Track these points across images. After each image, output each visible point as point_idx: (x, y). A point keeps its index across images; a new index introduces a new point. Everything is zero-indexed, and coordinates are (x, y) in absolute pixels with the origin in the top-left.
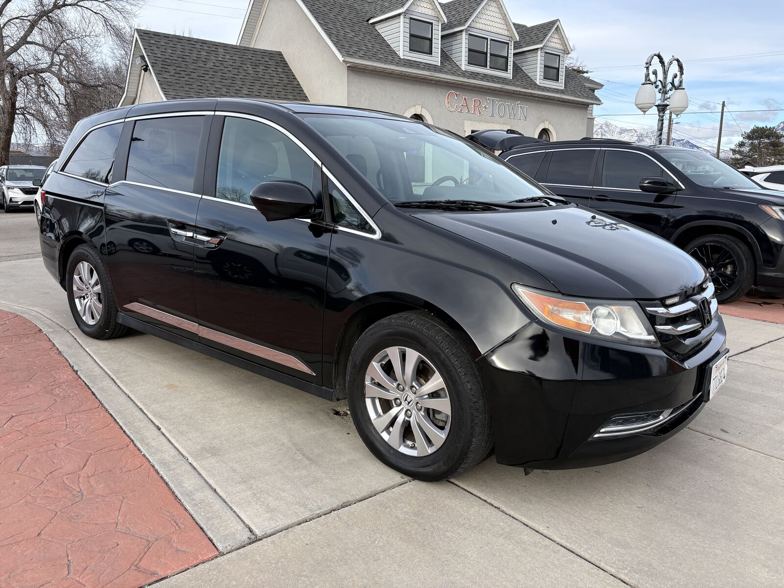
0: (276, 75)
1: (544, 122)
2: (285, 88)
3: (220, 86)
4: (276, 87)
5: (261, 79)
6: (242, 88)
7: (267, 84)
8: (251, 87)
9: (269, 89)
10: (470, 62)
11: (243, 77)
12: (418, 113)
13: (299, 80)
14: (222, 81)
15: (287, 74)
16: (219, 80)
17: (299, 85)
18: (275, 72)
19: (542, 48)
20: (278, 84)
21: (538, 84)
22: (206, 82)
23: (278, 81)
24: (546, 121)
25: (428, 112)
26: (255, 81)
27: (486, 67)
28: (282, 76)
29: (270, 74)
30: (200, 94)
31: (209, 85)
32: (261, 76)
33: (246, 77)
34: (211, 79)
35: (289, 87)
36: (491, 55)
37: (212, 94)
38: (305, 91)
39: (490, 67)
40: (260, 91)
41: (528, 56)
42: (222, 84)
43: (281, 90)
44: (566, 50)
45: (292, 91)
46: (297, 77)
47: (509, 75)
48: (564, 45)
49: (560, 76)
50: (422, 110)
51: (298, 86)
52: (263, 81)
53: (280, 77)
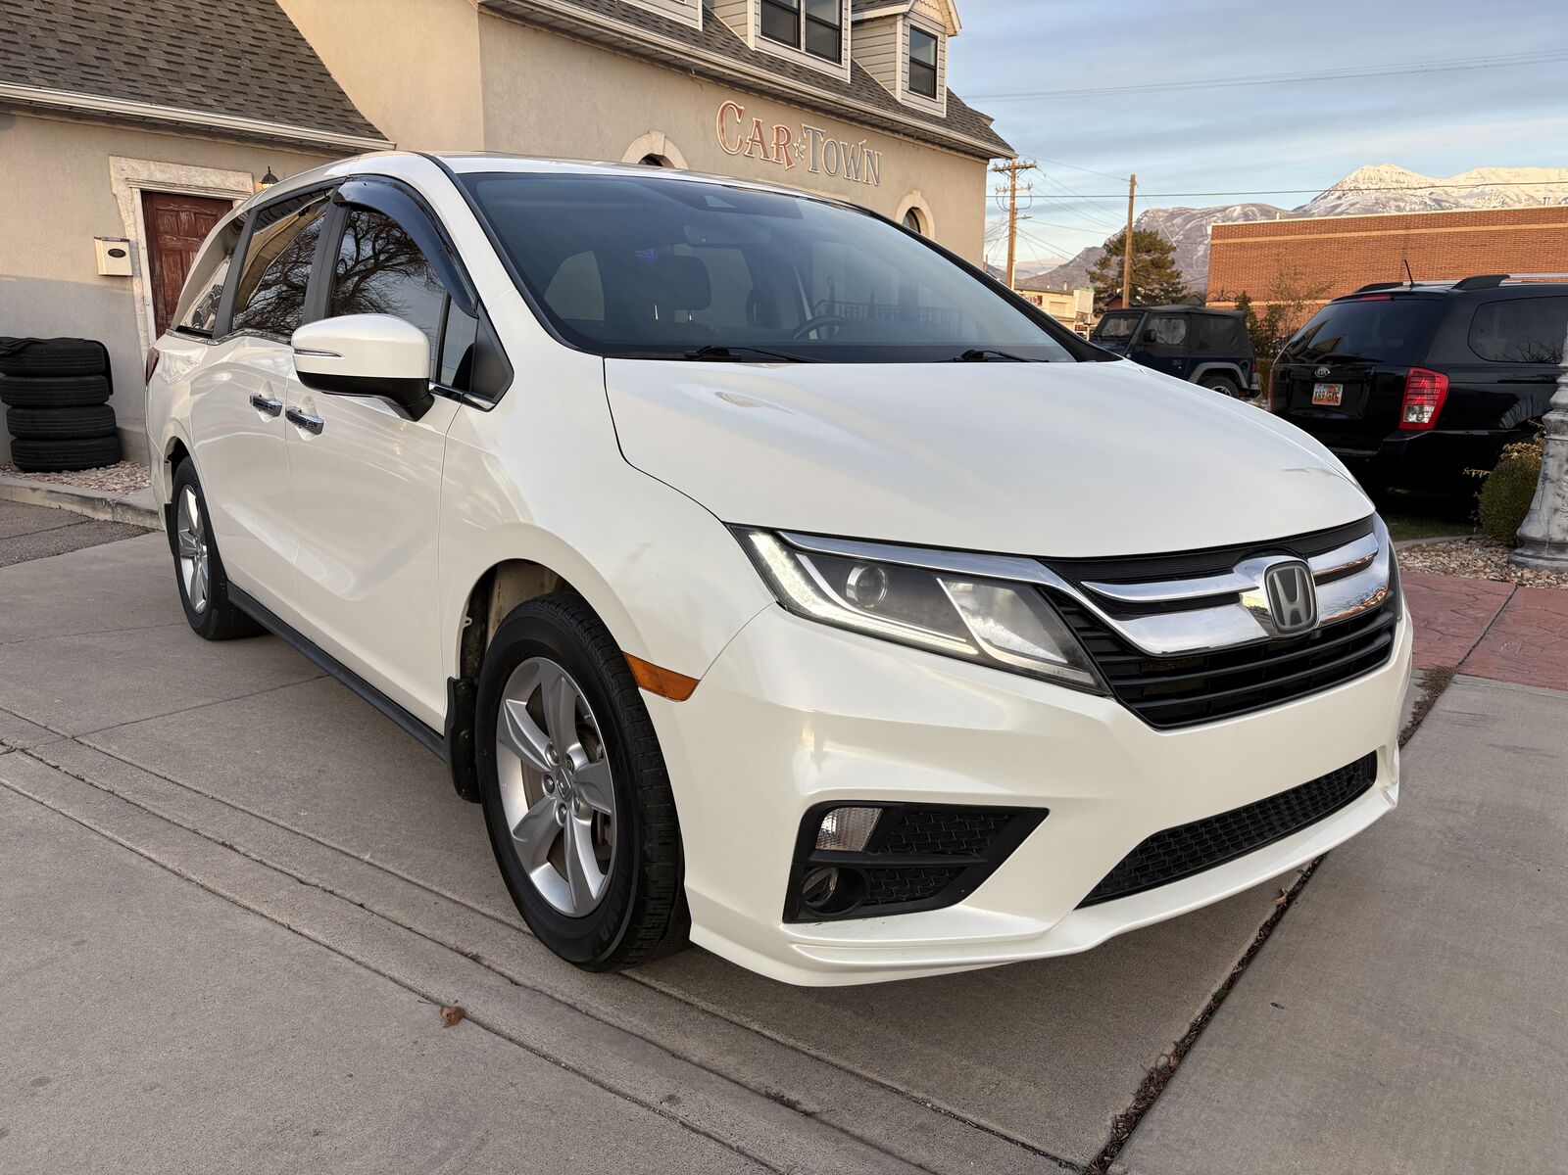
0: (242, 24)
1: (911, 193)
2: (277, 62)
3: (76, 40)
4: (248, 56)
5: (201, 31)
6: (146, 49)
7: (222, 47)
8: (175, 50)
9: (231, 61)
10: (767, 31)
11: (144, 19)
12: (658, 152)
13: (312, 45)
14: (81, 23)
15: (274, 23)
16: (71, 20)
17: (315, 57)
18: (238, 15)
19: (905, 15)
20: (256, 50)
21: (900, 100)
22: (25, 21)
23: (253, 42)
24: (917, 190)
25: (680, 150)
26: (185, 35)
27: (799, 47)
28: (262, 28)
29: (224, 20)
30: (12, 56)
31: (39, 33)
32: (200, 23)
33: (152, 21)
34: (42, 15)
35: (287, 60)
36: (809, 18)
37: (53, 59)
38: (336, 76)
39: (807, 50)
40: (204, 64)
41: (877, 32)
42: (81, 32)
43: (266, 67)
44: (949, 25)
45: (298, 74)
46: (305, 36)
47: (844, 74)
48: (945, 12)
49: (938, 87)
50: (667, 146)
51: (312, 61)
52: (207, 36)
53: (255, 31)
